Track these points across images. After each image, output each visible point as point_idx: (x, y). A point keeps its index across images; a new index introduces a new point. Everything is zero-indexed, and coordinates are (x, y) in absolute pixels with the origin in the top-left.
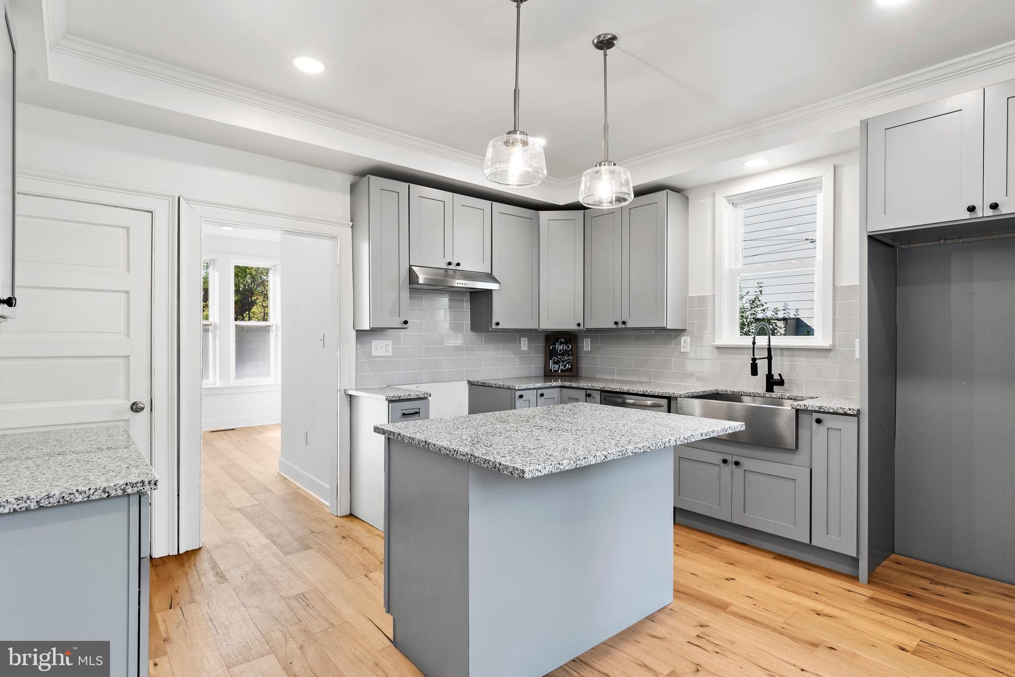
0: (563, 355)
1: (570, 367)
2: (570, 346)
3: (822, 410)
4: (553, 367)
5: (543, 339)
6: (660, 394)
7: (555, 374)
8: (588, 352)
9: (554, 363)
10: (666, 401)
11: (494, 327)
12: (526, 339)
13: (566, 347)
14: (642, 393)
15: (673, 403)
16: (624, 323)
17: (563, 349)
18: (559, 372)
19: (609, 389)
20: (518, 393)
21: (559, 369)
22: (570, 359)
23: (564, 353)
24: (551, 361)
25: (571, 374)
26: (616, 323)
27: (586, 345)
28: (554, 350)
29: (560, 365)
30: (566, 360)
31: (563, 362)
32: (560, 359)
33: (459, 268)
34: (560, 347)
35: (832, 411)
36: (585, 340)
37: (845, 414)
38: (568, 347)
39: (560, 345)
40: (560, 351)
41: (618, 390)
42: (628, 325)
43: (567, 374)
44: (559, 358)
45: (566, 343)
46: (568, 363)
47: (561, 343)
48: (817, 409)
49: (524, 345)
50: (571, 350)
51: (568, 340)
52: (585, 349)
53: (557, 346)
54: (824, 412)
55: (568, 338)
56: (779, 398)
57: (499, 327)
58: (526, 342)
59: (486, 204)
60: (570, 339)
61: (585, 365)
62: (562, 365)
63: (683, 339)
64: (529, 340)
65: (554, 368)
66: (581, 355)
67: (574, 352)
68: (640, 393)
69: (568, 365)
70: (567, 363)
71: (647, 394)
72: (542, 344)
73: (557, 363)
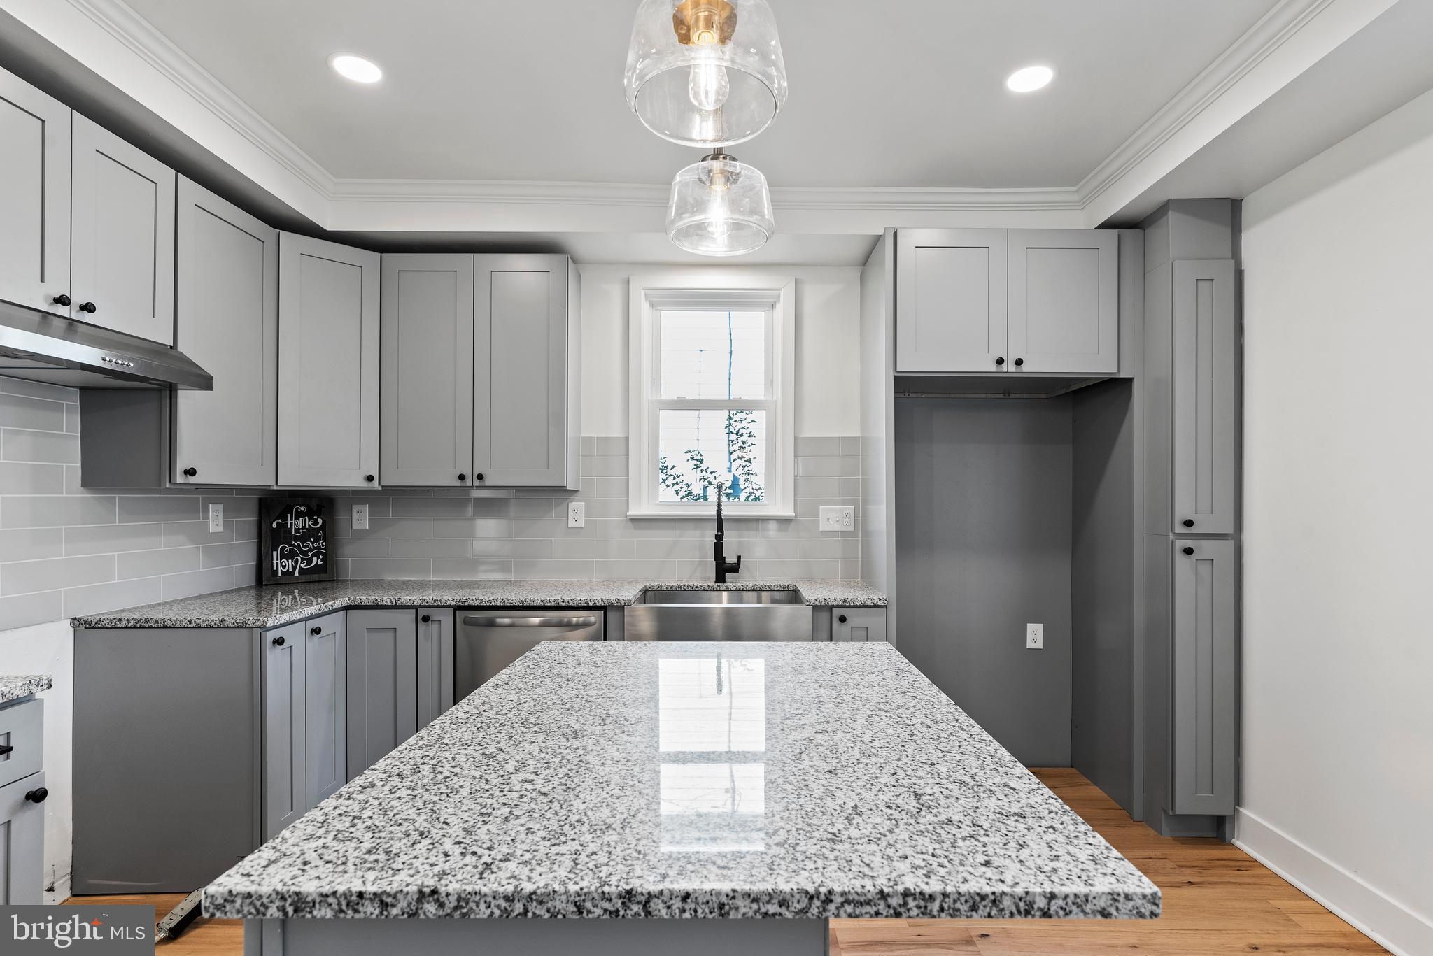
0: (304, 538)
1: (320, 562)
2: (320, 521)
3: (847, 604)
4: (278, 563)
5: (253, 506)
6: (591, 604)
7: (286, 579)
8: (362, 532)
9: (283, 556)
10: (600, 614)
11: (180, 479)
12: (220, 507)
13: (309, 523)
14: (553, 604)
15: (612, 616)
16: (480, 477)
17: (304, 527)
18: (296, 574)
19: (477, 603)
20: (271, 636)
21: (294, 568)
22: (319, 548)
23: (308, 535)
24: (275, 553)
25: (323, 576)
26: (462, 477)
27: (361, 518)
28: (282, 529)
29: (297, 560)
30: (310, 550)
31: (305, 553)
32: (298, 547)
33: (87, 317)
34: (295, 524)
35: (859, 603)
36: (355, 508)
37: (875, 606)
38: (316, 523)
39: (297, 518)
40: (297, 530)
41: (498, 603)
42: (488, 482)
43: (315, 577)
44: (294, 545)
45: (310, 514)
46: (317, 555)
47: (299, 515)
48: (841, 603)
49: (216, 520)
50: (323, 528)
51: (315, 508)
52: (356, 526)
53: (289, 522)
54: (850, 607)
55: (314, 504)
56: (739, 590)
57: (192, 480)
58: (221, 515)
59: (164, 174)
60: (320, 507)
61: (351, 557)
62: (302, 559)
63: (572, 505)
64: (224, 511)
65: (284, 567)
66: (344, 537)
67: (328, 533)
68: (549, 604)
69: (315, 559)
70: (313, 556)
71: (563, 604)
72: (253, 518)
73: (291, 555)
